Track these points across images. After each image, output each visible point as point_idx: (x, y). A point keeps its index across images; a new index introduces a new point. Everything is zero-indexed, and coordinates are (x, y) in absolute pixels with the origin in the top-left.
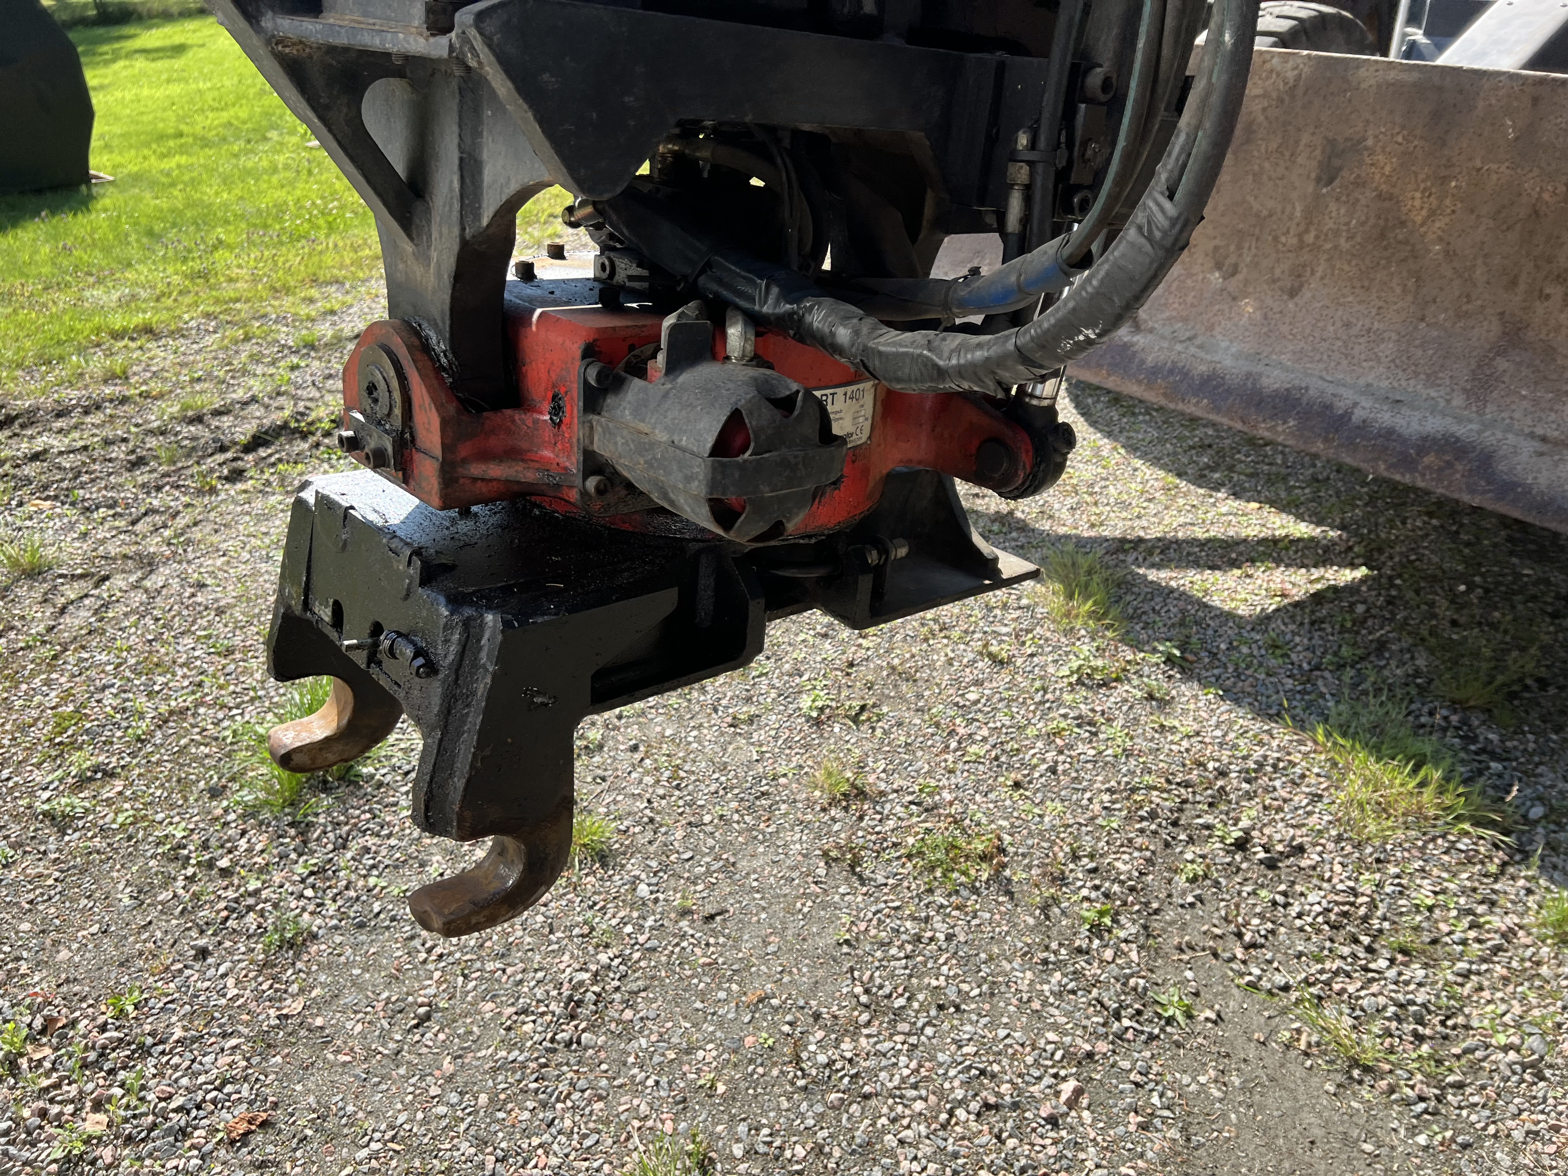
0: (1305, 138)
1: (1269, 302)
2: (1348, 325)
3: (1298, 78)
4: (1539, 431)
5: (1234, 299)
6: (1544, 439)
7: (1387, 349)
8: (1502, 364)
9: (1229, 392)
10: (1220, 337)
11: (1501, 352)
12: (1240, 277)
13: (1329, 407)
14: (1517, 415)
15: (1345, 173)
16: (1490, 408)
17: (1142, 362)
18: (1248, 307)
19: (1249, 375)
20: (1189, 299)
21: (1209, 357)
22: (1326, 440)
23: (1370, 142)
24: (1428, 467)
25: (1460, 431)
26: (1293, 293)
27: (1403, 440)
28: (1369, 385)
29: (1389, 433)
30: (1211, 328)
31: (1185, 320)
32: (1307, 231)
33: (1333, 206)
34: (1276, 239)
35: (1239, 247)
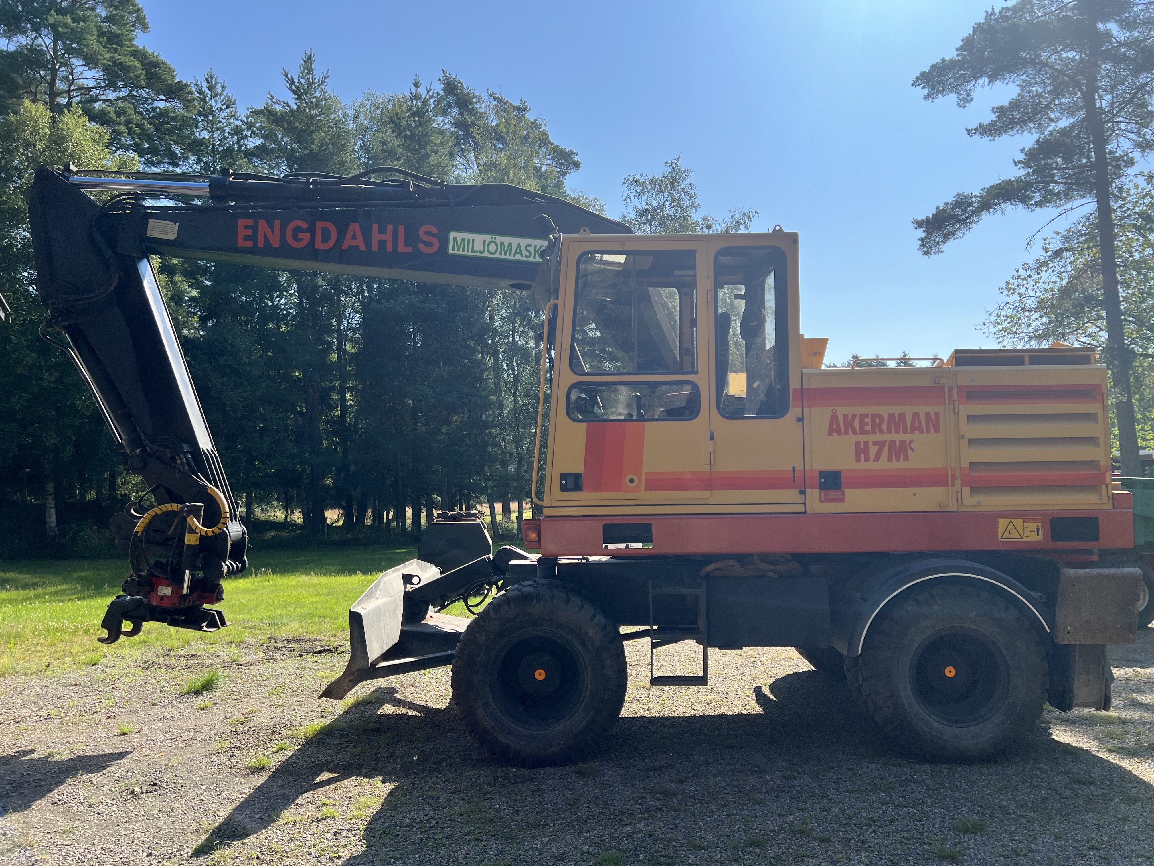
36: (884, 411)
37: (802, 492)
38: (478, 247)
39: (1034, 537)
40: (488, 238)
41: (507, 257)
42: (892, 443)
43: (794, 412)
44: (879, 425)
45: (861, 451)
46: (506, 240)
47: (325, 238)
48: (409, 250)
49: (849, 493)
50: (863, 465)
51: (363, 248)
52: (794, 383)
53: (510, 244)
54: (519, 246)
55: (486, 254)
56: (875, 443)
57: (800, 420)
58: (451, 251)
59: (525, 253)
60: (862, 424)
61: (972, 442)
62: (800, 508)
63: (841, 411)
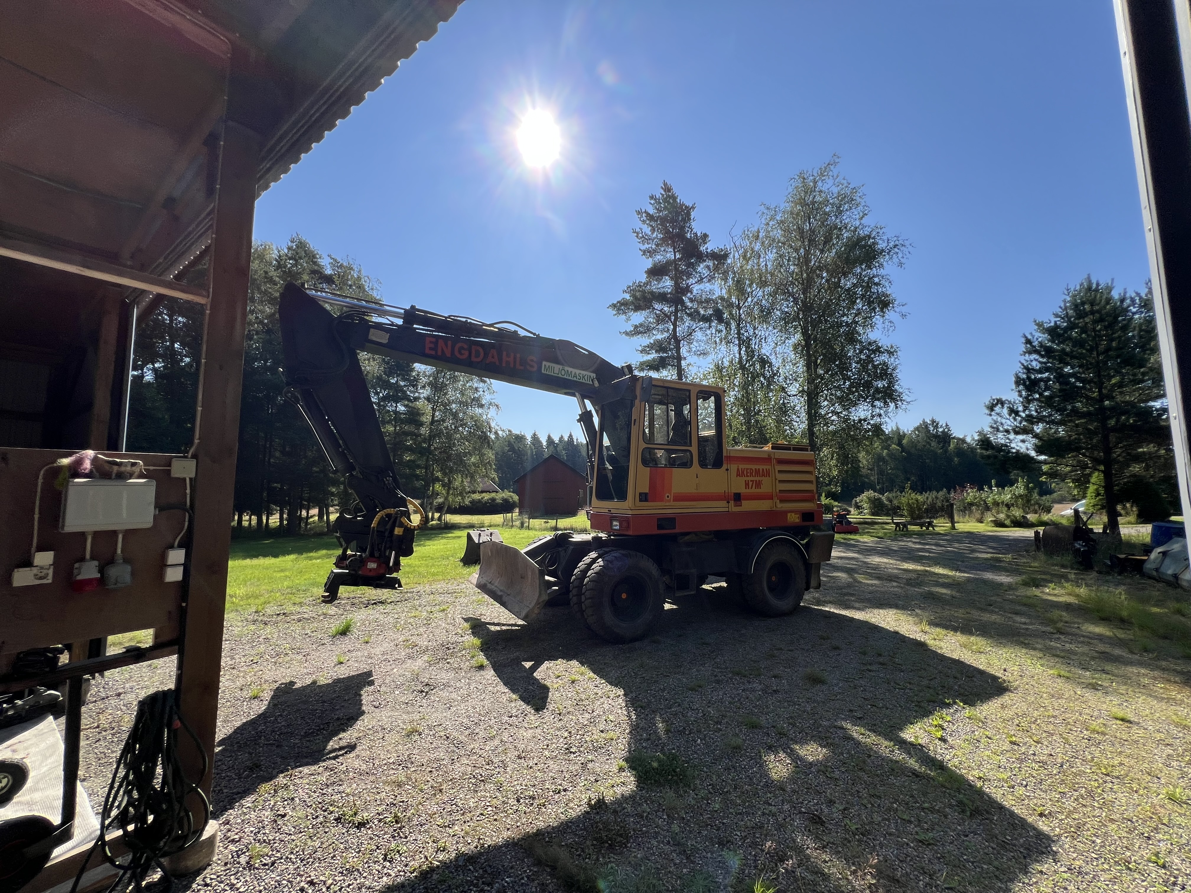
6: (508, 594)
11: (511, 583)
12: (499, 575)
18: (499, 579)
36: (754, 467)
37: (728, 502)
38: (556, 371)
39: (797, 520)
40: (561, 367)
41: (570, 378)
42: (756, 481)
43: (725, 466)
44: (751, 474)
45: (747, 484)
46: (570, 369)
47: (477, 356)
48: (522, 368)
49: (744, 503)
50: (748, 491)
51: (497, 363)
52: (725, 454)
53: (571, 372)
54: (575, 373)
55: (560, 375)
56: (751, 481)
57: (727, 470)
58: (543, 372)
59: (578, 377)
60: (747, 473)
61: (780, 481)
62: (727, 509)
63: (741, 466)
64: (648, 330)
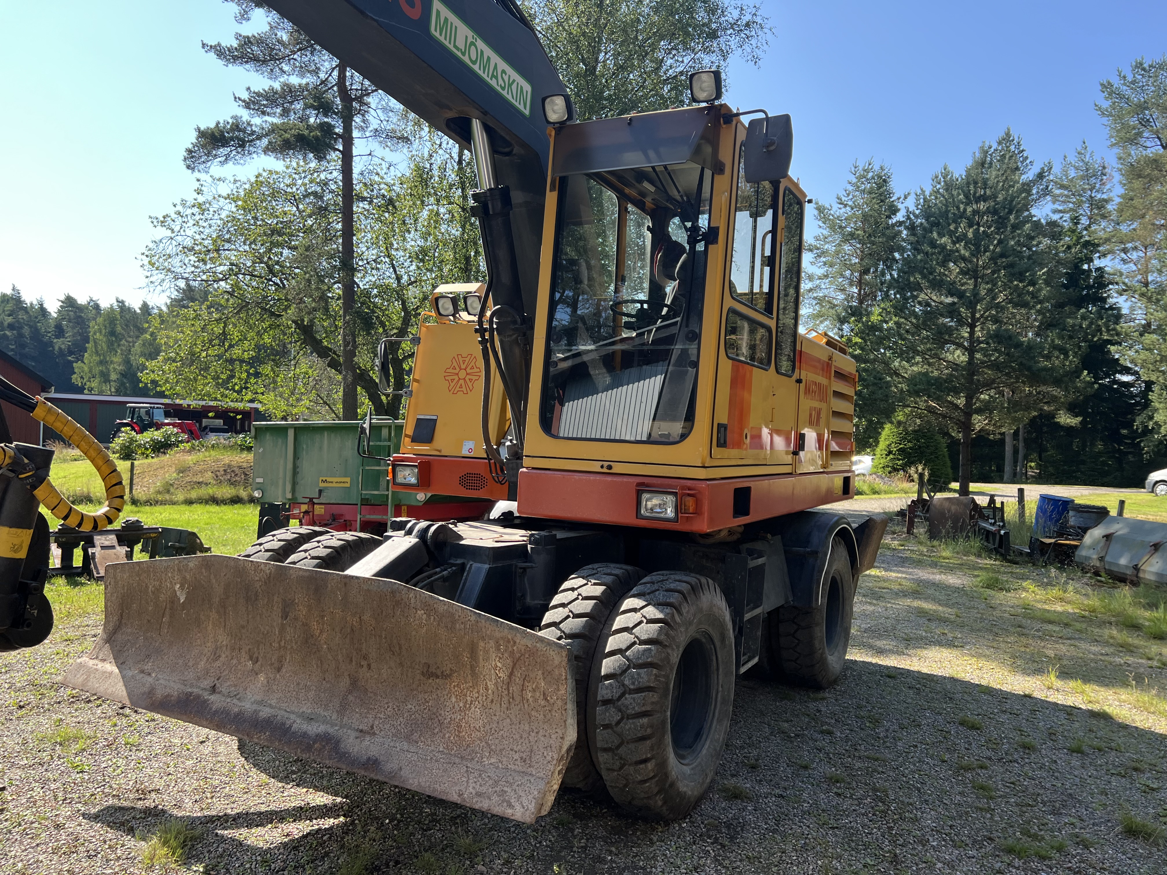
0: (276, 598)
1: (270, 675)
2: (298, 684)
3: (270, 573)
4: (361, 728)
5: (257, 674)
6: (361, 731)
7: (311, 694)
8: (351, 698)
9: (244, 721)
10: (248, 694)
11: (350, 692)
12: (259, 663)
13: (283, 724)
14: (354, 721)
15: (290, 614)
16: (346, 718)
17: (211, 709)
18: (262, 678)
19: (255, 710)
20: (239, 675)
21: (240, 704)
22: (280, 741)
23: (297, 601)
24: (316, 749)
25: (331, 730)
26: (279, 670)
27: (309, 737)
28: (303, 712)
29: (305, 735)
30: (245, 689)
31: (235, 686)
32: (281, 640)
33: (288, 629)
34: (271, 644)
35: (258, 649)
36: (818, 379)
37: (795, 453)
38: (460, 42)
39: (840, 492)
41: (485, 76)
42: (817, 410)
43: (797, 373)
44: (816, 393)
45: (810, 416)
46: (488, 52)
50: (810, 429)
52: (798, 345)
53: (489, 59)
54: (496, 66)
55: (466, 59)
56: (814, 409)
57: (797, 381)
58: (432, 29)
59: (500, 80)
60: (812, 390)
61: (832, 413)
62: (791, 469)
63: (808, 376)
64: (273, 58)
